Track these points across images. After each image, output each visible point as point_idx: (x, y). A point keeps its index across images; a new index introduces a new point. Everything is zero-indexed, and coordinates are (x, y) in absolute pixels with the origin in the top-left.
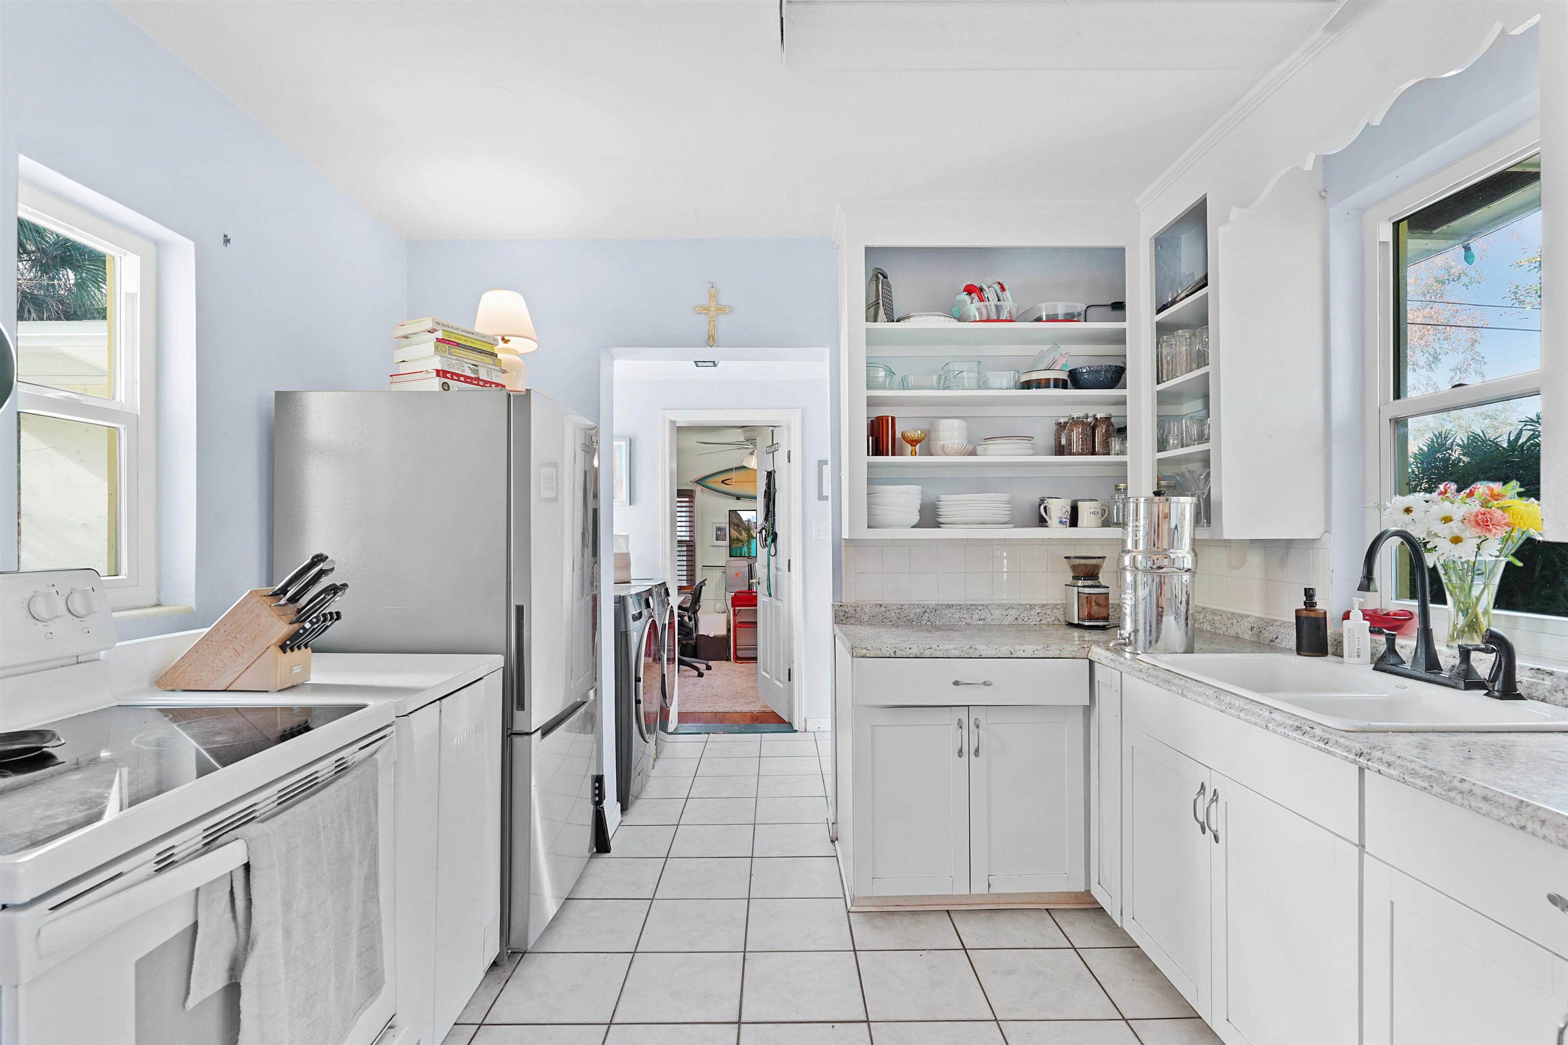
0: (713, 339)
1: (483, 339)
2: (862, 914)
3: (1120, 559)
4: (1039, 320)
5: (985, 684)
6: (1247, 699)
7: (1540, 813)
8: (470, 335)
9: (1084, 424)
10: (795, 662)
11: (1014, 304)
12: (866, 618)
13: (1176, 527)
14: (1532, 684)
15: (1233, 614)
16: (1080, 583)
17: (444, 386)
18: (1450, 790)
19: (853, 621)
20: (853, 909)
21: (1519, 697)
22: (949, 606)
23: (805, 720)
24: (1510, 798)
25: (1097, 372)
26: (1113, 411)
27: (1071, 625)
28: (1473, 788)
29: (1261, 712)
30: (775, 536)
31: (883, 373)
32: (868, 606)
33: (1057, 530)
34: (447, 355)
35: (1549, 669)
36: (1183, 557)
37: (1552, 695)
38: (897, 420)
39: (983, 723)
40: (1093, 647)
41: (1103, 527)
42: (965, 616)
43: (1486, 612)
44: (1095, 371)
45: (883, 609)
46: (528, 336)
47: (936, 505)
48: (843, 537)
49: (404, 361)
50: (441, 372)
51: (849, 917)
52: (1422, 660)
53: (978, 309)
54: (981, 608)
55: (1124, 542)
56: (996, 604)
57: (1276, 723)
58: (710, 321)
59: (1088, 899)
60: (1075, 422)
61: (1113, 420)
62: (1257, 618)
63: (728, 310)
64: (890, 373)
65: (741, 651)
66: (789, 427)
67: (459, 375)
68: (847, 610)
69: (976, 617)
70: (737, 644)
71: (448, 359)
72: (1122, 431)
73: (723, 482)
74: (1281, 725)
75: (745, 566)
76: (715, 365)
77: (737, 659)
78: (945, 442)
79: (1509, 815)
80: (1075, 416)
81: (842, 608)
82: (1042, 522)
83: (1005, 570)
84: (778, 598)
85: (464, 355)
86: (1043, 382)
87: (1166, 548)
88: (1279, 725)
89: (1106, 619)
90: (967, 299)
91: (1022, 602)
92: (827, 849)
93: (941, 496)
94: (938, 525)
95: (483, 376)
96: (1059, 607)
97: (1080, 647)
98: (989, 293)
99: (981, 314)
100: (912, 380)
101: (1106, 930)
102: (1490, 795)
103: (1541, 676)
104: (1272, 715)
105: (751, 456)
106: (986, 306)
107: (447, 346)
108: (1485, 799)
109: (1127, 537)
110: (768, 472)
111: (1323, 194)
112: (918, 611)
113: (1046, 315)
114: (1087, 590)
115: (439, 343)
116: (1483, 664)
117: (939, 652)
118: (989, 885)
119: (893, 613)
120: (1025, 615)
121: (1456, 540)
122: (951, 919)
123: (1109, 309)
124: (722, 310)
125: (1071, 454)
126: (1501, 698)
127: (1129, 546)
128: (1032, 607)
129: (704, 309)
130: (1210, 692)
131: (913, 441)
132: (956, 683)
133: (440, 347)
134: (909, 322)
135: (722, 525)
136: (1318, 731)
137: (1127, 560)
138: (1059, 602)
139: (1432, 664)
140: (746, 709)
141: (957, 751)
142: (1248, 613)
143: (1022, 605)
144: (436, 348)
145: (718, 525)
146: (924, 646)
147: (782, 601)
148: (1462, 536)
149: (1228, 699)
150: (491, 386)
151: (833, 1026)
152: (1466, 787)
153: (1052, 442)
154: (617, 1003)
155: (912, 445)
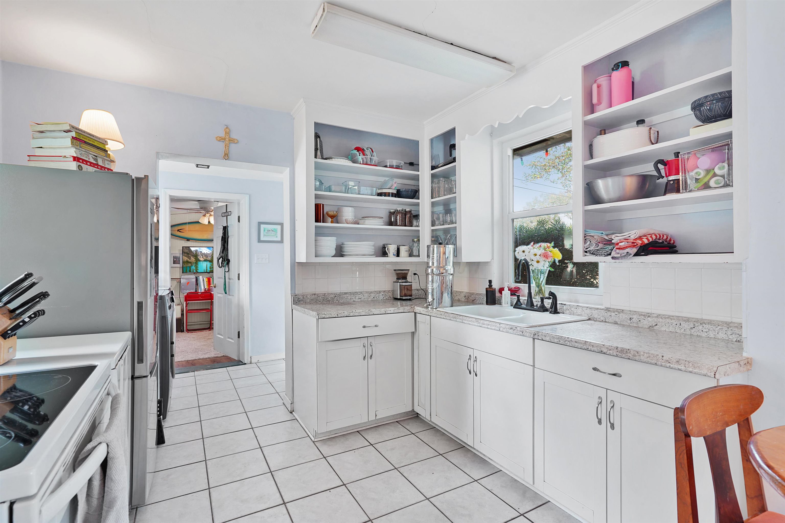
0: (227, 156)
1: (99, 140)
2: (320, 441)
3: (426, 270)
5: (376, 326)
6: (488, 321)
7: (591, 343)
8: (92, 137)
9: (402, 213)
10: (245, 328)
11: (377, 158)
12: (308, 300)
13: (448, 258)
14: (560, 308)
15: (456, 291)
16: (400, 281)
17: (79, 167)
18: (565, 341)
19: (302, 302)
20: (316, 440)
21: (559, 313)
22: (346, 293)
23: (251, 357)
24: (583, 341)
25: (408, 191)
26: (413, 208)
27: (396, 299)
28: (572, 339)
29: (496, 325)
30: (228, 261)
31: (318, 183)
32: (309, 295)
34: (78, 147)
35: (564, 303)
36: (450, 269)
37: (566, 311)
38: (325, 206)
39: (373, 344)
40: (415, 307)
41: (409, 257)
42: (353, 297)
43: (543, 286)
45: (316, 296)
46: (119, 140)
47: (341, 247)
48: (297, 261)
49: (41, 147)
50: (76, 158)
51: (315, 444)
52: (530, 304)
53: (362, 159)
54: (359, 293)
55: (428, 263)
56: (365, 292)
57: (503, 328)
58: (225, 146)
59: (413, 413)
61: (412, 212)
62: (466, 292)
63: (236, 141)
65: (189, 326)
66: (239, 204)
67: (87, 162)
68: (299, 297)
69: (357, 298)
70: (188, 322)
71: (80, 151)
72: (417, 217)
73: (178, 230)
74: (505, 328)
75: (193, 278)
76: (208, 168)
77: (188, 331)
78: (346, 218)
79: (584, 345)
80: (398, 209)
81: (296, 296)
83: (357, 276)
84: (230, 294)
85: (89, 149)
86: (387, 194)
87: (444, 265)
88: (504, 328)
89: (411, 296)
90: (358, 153)
91: (376, 290)
92: (289, 417)
93: (345, 242)
94: (342, 256)
95: (100, 163)
96: (390, 291)
97: (410, 307)
98: (368, 152)
99: (363, 161)
100: (333, 188)
101: (422, 424)
102: (577, 341)
103: (562, 306)
104: (501, 325)
105: (204, 217)
106: (366, 158)
107: (79, 142)
108: (576, 342)
109: (430, 261)
110: (224, 227)
111: (491, 134)
112: (332, 296)
113: (389, 165)
114: (404, 284)
115: (73, 140)
116: (548, 303)
117: (357, 313)
118: (376, 415)
119: (321, 298)
120: (377, 296)
121: (538, 262)
122: (361, 434)
123: (408, 165)
124: (232, 141)
125: (396, 225)
126: (554, 314)
127: (430, 264)
128: (380, 292)
129: (222, 139)
130: (474, 320)
131: (332, 216)
132: (364, 327)
133: (74, 142)
134: (332, 160)
135: (178, 255)
136: (518, 329)
137: (430, 270)
138: (390, 290)
139: (532, 305)
140: (206, 356)
141: (363, 358)
142: (463, 291)
143: (376, 291)
144: (72, 143)
145: (175, 255)
146: (350, 311)
147: (233, 296)
148: (539, 260)
149: (482, 321)
150: (105, 170)
151: (330, 491)
152: (570, 339)
154: (212, 515)
155: (331, 218)
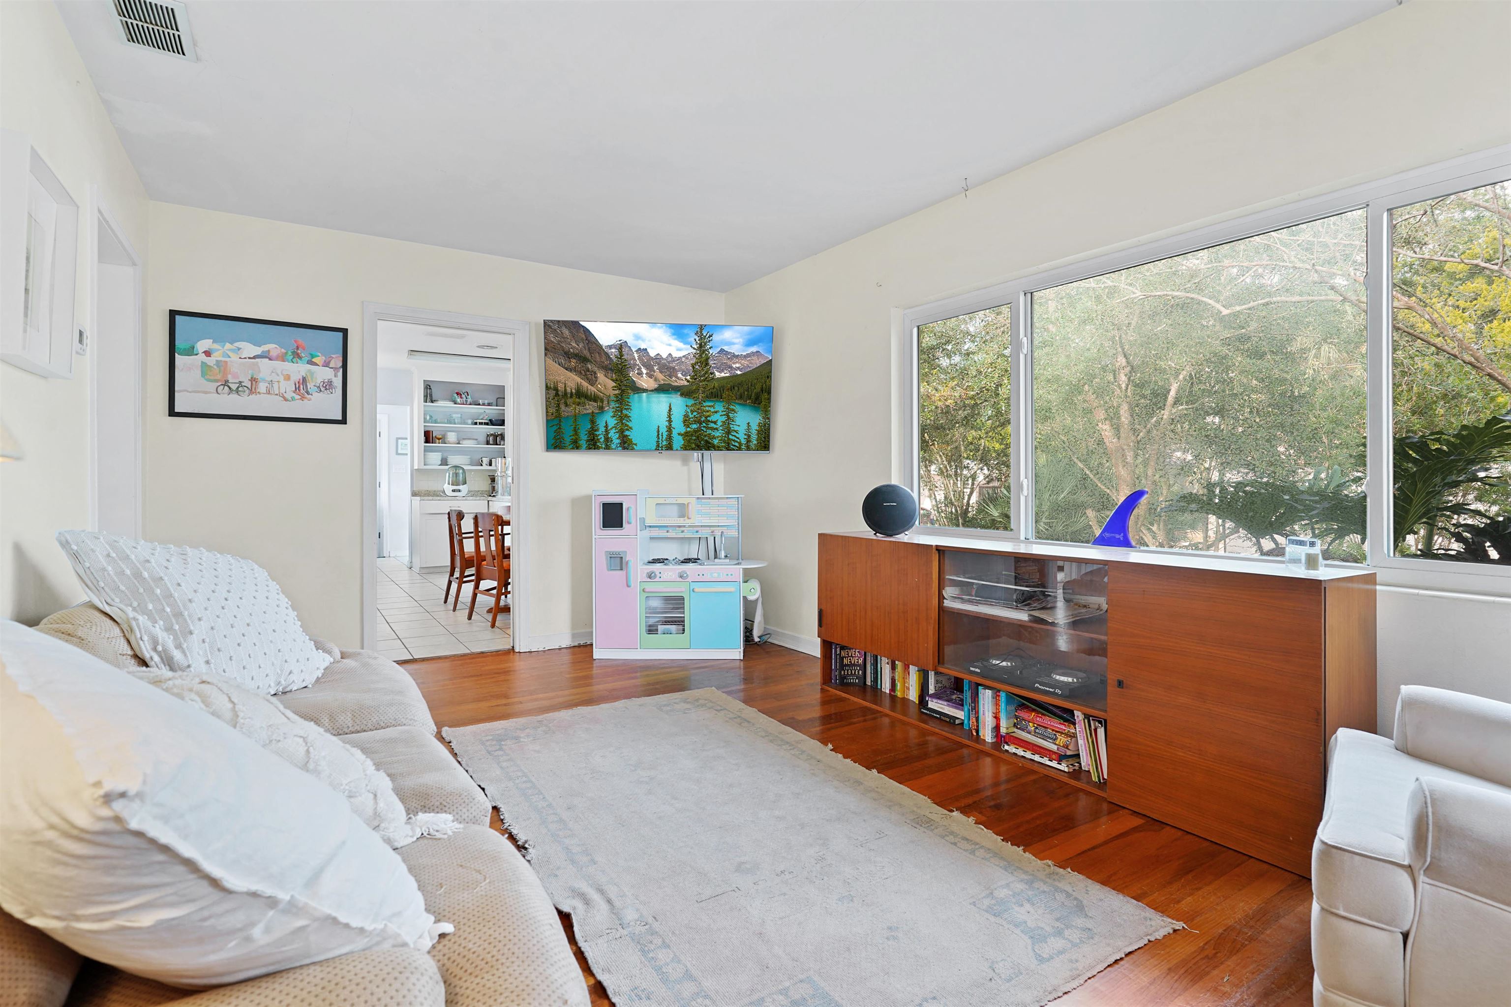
4: (479, 405)
33: (485, 467)
44: (496, 420)
60: (492, 435)
64: (431, 417)
82: (482, 465)
153: (485, 440)
